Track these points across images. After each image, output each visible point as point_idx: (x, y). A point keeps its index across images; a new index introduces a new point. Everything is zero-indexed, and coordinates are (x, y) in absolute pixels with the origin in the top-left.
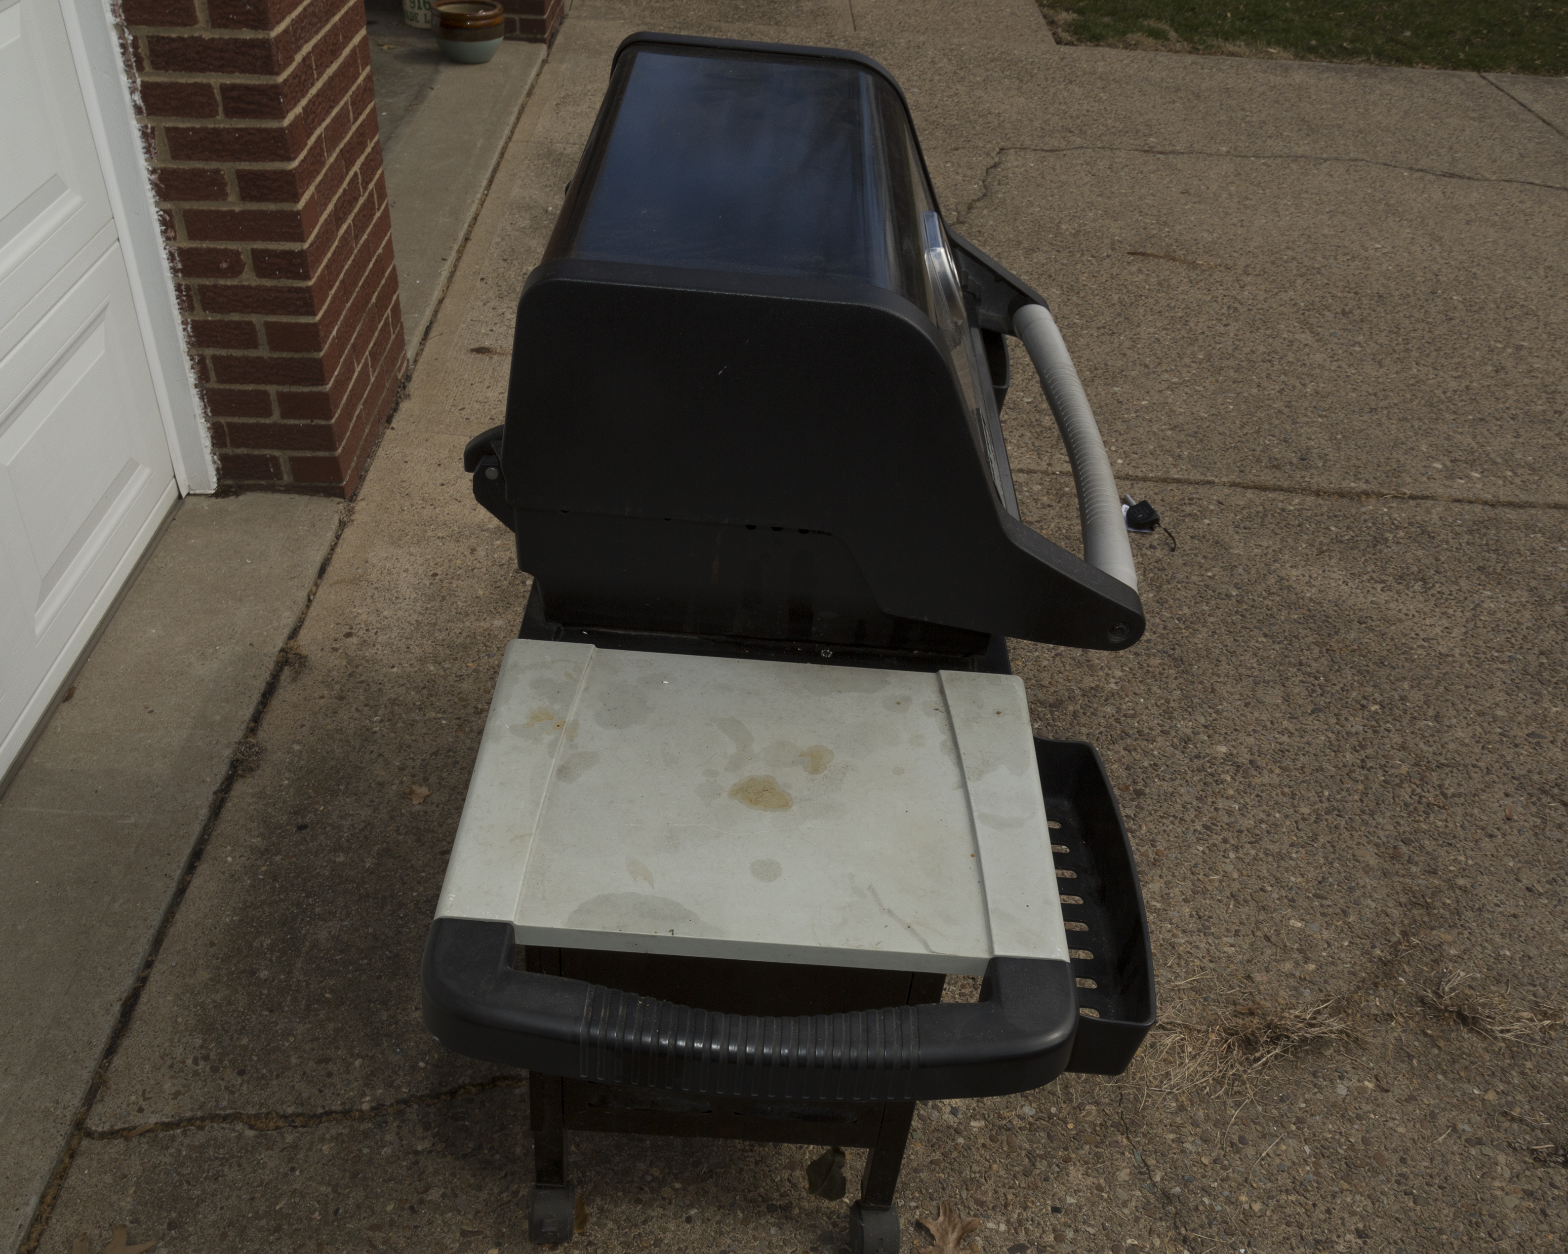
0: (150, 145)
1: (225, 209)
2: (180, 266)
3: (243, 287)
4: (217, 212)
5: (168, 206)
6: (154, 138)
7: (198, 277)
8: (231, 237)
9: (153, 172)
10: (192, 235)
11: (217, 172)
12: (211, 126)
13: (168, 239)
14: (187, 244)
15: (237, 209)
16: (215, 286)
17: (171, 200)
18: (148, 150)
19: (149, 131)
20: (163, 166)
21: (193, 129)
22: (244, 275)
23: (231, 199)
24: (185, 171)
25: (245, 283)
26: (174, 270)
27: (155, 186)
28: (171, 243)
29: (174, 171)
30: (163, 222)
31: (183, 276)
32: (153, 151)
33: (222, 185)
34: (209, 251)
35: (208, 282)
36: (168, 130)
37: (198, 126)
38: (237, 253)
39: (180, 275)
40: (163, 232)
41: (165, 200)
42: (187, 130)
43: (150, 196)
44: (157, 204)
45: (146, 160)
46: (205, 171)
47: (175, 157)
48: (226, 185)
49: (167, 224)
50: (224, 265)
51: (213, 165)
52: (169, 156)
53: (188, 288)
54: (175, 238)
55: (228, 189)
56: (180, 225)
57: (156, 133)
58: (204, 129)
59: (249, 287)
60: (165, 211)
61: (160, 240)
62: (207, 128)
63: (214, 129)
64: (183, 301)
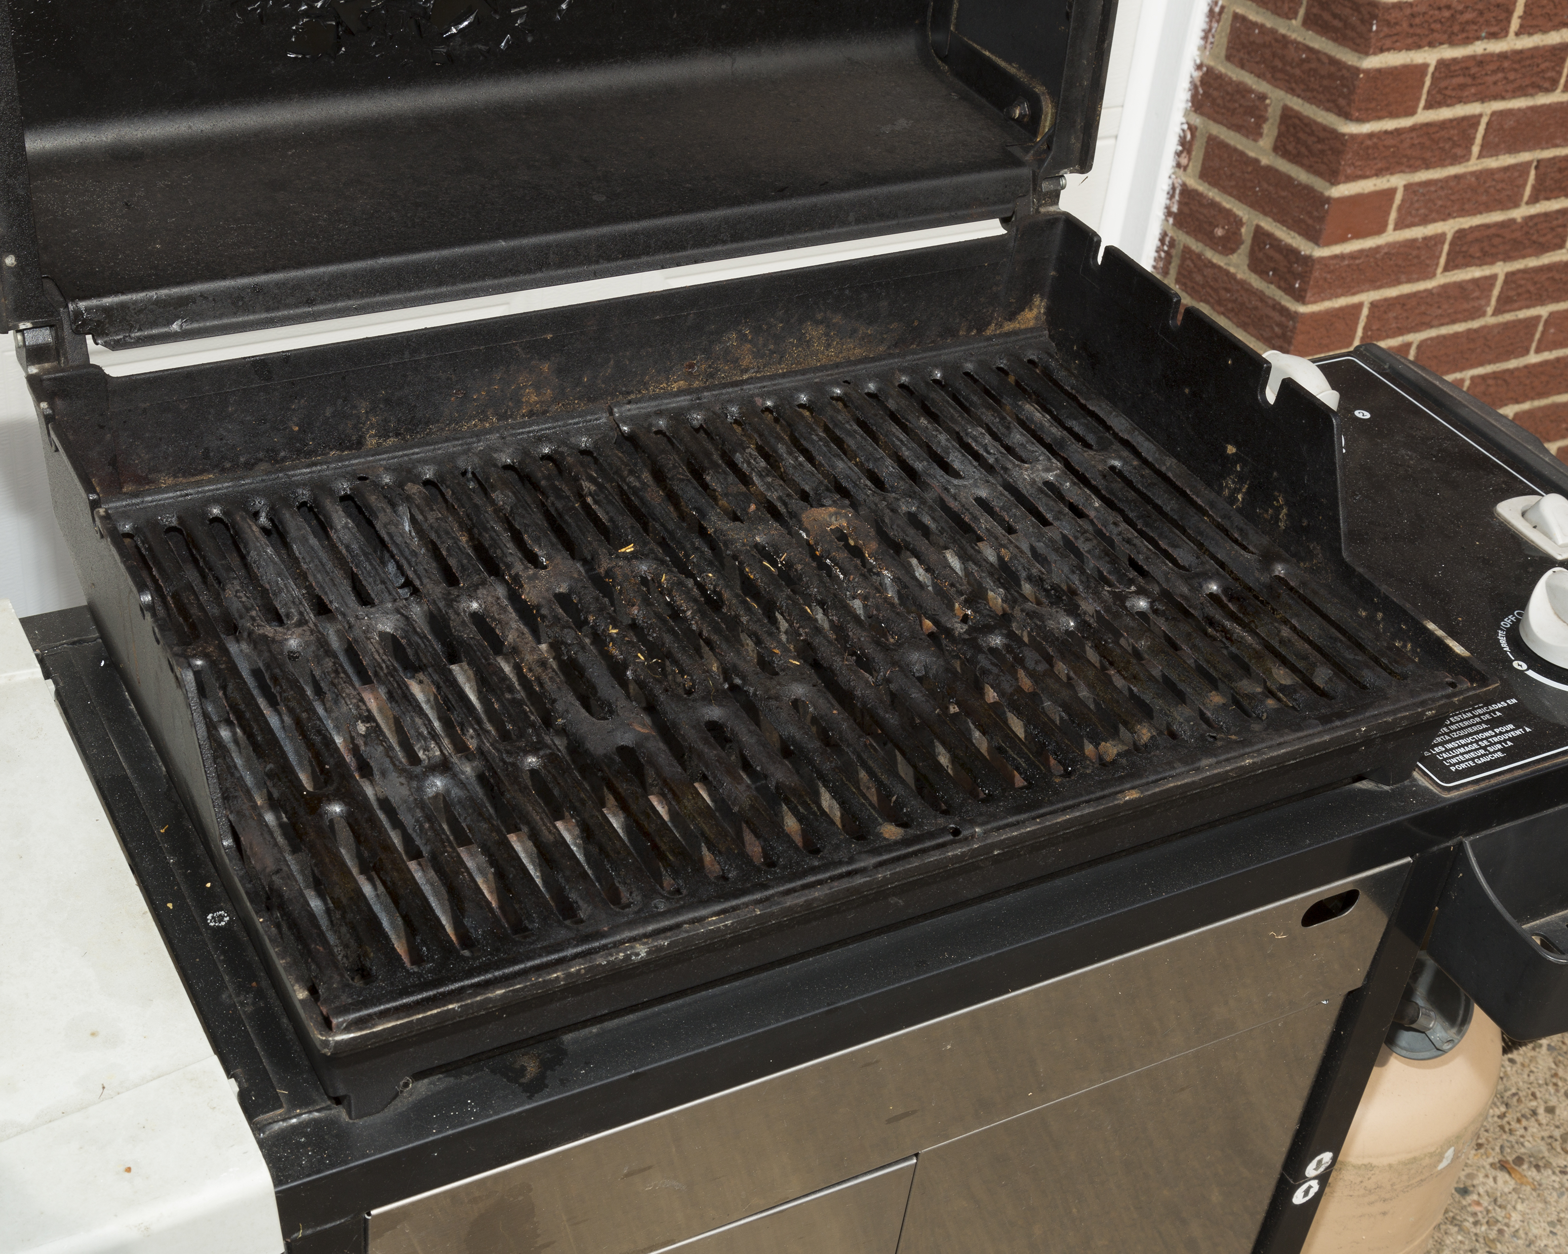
0: (1210, 30)
1: (1252, 154)
2: (1175, 209)
3: (1227, 273)
4: (1242, 154)
5: (1197, 120)
6: (1218, 21)
7: (1188, 233)
8: (1241, 198)
9: (1199, 67)
10: (1205, 175)
11: (1263, 97)
12: (1282, 31)
13: (1178, 165)
14: (1194, 183)
15: (1265, 161)
16: (1199, 256)
17: (1202, 114)
18: (1207, 34)
19: (1217, 9)
20: (1212, 64)
21: (1262, 27)
22: (1234, 258)
23: (1261, 143)
24: (1231, 82)
25: (1232, 270)
26: (1169, 213)
27: (1194, 88)
28: (1180, 172)
29: (1220, 77)
30: (1183, 142)
31: (1174, 224)
32: (1211, 39)
33: (1261, 119)
34: (1213, 205)
35: (1196, 246)
36: (1236, 16)
37: (1269, 25)
38: (1239, 223)
39: (1171, 220)
40: (1178, 154)
41: (1195, 111)
42: (1255, 24)
43: (1182, 97)
44: (1186, 115)
45: (1199, 49)
46: (1251, 91)
47: (1229, 58)
48: (1265, 120)
49: (1186, 146)
50: (1219, 232)
51: (1261, 86)
52: (1223, 53)
53: (1172, 244)
54: (1185, 168)
55: (1266, 128)
56: (1198, 152)
57: (1224, 16)
58: (1273, 31)
59: (1231, 277)
60: (1191, 128)
61: (1168, 161)
62: (1277, 31)
63: (1284, 36)
64: (1160, 257)
